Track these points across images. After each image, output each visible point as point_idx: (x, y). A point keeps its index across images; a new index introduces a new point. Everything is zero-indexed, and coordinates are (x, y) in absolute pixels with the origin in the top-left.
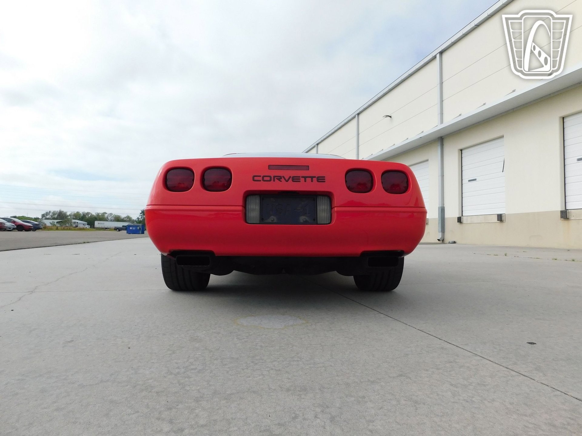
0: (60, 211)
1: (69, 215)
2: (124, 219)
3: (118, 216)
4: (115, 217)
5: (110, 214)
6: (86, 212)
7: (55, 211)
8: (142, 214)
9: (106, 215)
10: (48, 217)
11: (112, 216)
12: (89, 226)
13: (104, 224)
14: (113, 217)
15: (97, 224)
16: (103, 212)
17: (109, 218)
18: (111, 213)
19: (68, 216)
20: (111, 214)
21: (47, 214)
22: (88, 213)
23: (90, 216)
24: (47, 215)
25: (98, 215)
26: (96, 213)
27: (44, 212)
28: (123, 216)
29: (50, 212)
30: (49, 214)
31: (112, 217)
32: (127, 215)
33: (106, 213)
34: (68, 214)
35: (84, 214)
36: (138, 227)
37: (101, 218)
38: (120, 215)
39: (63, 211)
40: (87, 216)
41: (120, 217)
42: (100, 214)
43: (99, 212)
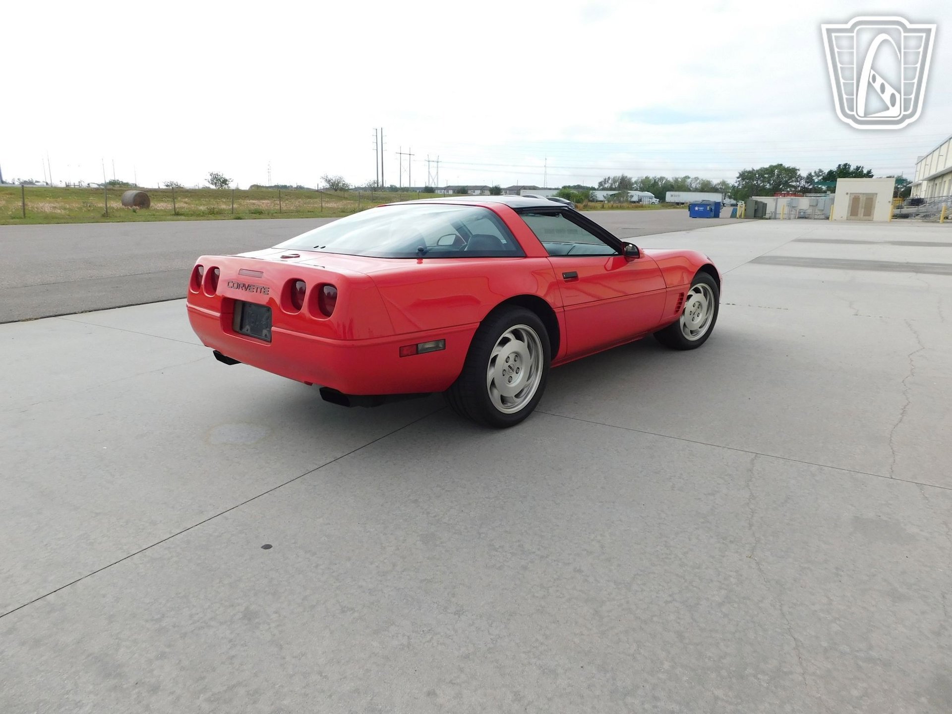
0: (622, 176)
1: (635, 182)
2: (717, 186)
3: (707, 181)
4: (702, 184)
5: (695, 178)
6: (659, 176)
7: (616, 177)
8: (740, 179)
9: (689, 180)
10: (606, 186)
11: (698, 181)
12: (658, 200)
13: (679, 196)
14: (699, 183)
15: (670, 197)
16: (684, 176)
17: (692, 185)
18: (696, 176)
19: (633, 184)
20: (697, 179)
21: (605, 181)
22: (662, 179)
23: (664, 182)
24: (605, 183)
25: (676, 180)
26: (673, 178)
27: (601, 180)
28: (715, 181)
29: (609, 178)
30: (608, 181)
31: (697, 184)
32: (721, 180)
33: (689, 178)
34: (633, 180)
35: (655, 180)
36: (708, 207)
37: (680, 186)
38: (711, 180)
39: (626, 177)
40: (660, 183)
41: (710, 184)
42: (679, 180)
43: (677, 176)
